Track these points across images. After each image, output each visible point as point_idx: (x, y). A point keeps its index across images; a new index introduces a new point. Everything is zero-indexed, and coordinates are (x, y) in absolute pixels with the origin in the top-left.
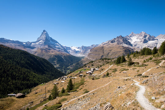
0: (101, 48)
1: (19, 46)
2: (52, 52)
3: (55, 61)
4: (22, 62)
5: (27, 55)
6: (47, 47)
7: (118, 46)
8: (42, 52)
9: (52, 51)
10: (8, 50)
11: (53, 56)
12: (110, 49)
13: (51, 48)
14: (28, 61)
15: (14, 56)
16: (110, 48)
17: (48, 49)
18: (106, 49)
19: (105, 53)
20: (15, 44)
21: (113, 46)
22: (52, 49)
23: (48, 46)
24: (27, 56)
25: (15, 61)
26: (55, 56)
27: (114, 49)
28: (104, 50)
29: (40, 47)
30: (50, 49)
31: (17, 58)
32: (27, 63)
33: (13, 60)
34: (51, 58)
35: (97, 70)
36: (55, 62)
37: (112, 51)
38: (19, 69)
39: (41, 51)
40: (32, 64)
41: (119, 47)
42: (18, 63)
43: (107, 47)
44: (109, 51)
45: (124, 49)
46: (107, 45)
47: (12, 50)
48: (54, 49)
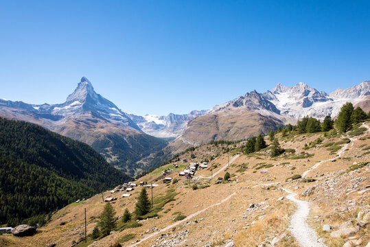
0: (212, 118)
1: (23, 113)
2: (102, 127)
3: (108, 149)
4: (30, 150)
5: (42, 134)
6: (89, 115)
7: (250, 113)
8: (77, 127)
9: (102, 125)
11: (103, 135)
12: (233, 120)
13: (98, 119)
14: (45, 149)
15: (11, 137)
16: (232, 117)
17: (92, 121)
18: (223, 119)
19: (220, 129)
20: (15, 110)
21: (238, 114)
22: (101, 120)
23: (92, 113)
24: (42, 138)
25: (14, 149)
26: (109, 137)
27: (241, 121)
28: (219, 122)
29: (73, 117)
30: (96, 122)
31: (17, 142)
32: (41, 153)
33: (9, 147)
34: (98, 141)
35: (204, 168)
36: (107, 151)
37: (236, 125)
38: (24, 167)
39: (75, 125)
40: (55, 156)
41: (252, 115)
42: (19, 153)
43: (224, 115)
44: (230, 126)
45: (261, 119)
46: (225, 112)
47: (6, 122)
48: (105, 120)
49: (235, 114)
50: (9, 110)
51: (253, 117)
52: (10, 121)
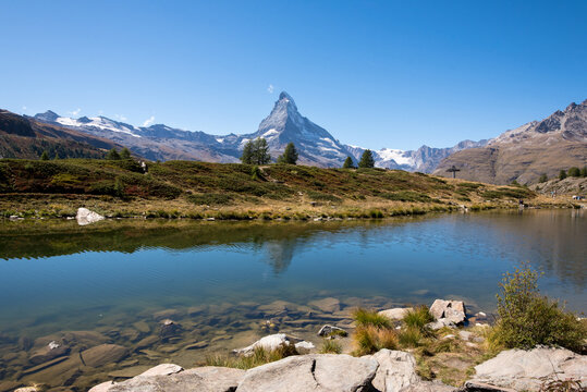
0: (486, 154)
1: (197, 147)
12: (527, 158)
16: (527, 151)
18: (505, 157)
19: (498, 174)
20: (187, 143)
21: (540, 146)
22: (303, 158)
27: (545, 160)
28: (499, 162)
37: (532, 166)
41: (571, 148)
43: (511, 149)
44: (521, 167)
46: (515, 142)
48: (308, 156)
49: (535, 146)
50: (180, 144)
51: (573, 153)
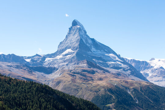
1: (17, 67)
2: (101, 79)
3: (110, 105)
5: (50, 94)
6: (84, 65)
8: (73, 81)
10: (9, 84)
11: (102, 89)
13: (95, 70)
17: (89, 72)
20: (9, 64)
22: (99, 71)
23: (88, 63)
24: (51, 99)
26: (110, 90)
29: (66, 68)
30: (93, 72)
31: (31, 103)
34: (98, 97)
39: (70, 78)
47: (17, 83)
48: (103, 69)
50: (4, 65)
52: (20, 82)
